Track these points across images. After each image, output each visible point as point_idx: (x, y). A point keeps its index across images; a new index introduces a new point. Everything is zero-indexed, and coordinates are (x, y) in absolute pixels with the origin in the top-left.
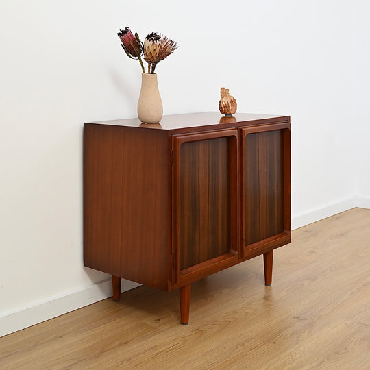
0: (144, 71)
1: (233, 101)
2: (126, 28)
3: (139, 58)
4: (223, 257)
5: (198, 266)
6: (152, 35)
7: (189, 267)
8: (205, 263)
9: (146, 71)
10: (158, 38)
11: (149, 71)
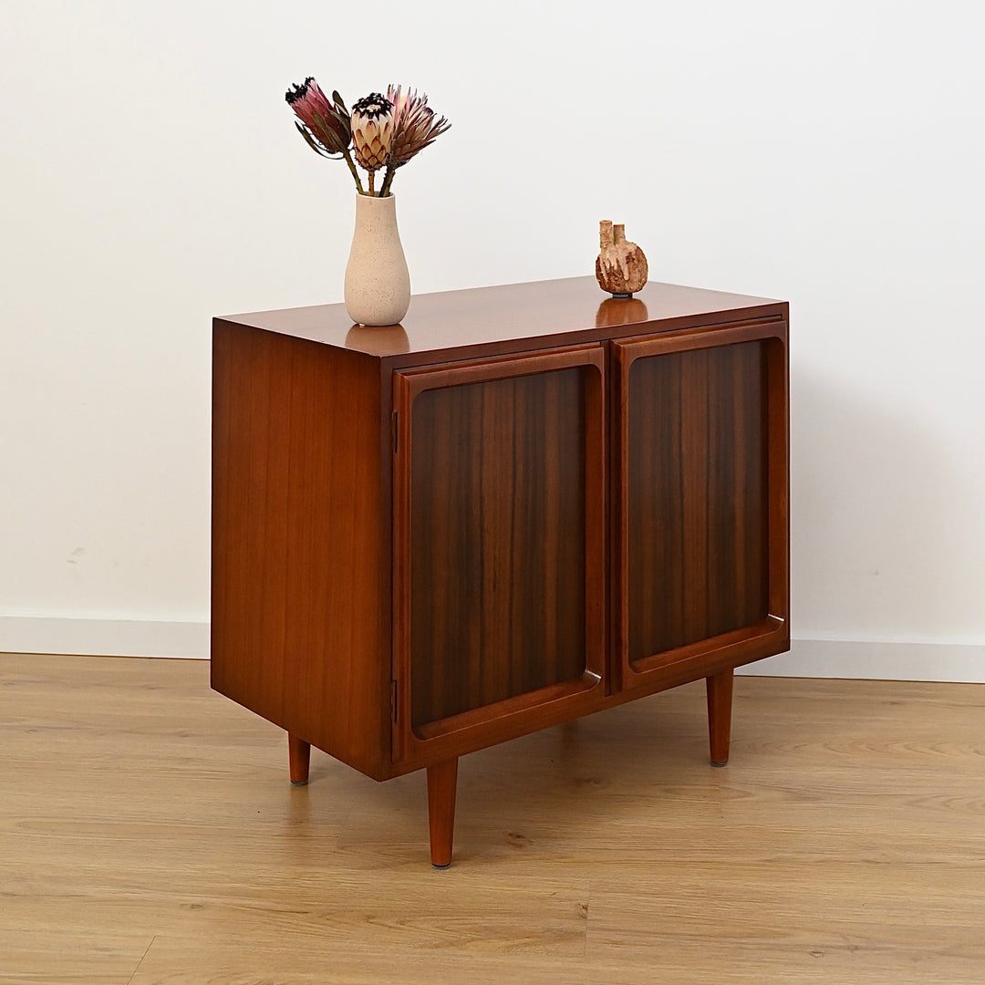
0: (360, 189)
1: (636, 258)
2: (308, 81)
3: (347, 156)
4: (555, 689)
5: (474, 714)
6: (371, 100)
7: (446, 716)
8: (497, 707)
9: (366, 188)
10: (386, 107)
11: (371, 188)
